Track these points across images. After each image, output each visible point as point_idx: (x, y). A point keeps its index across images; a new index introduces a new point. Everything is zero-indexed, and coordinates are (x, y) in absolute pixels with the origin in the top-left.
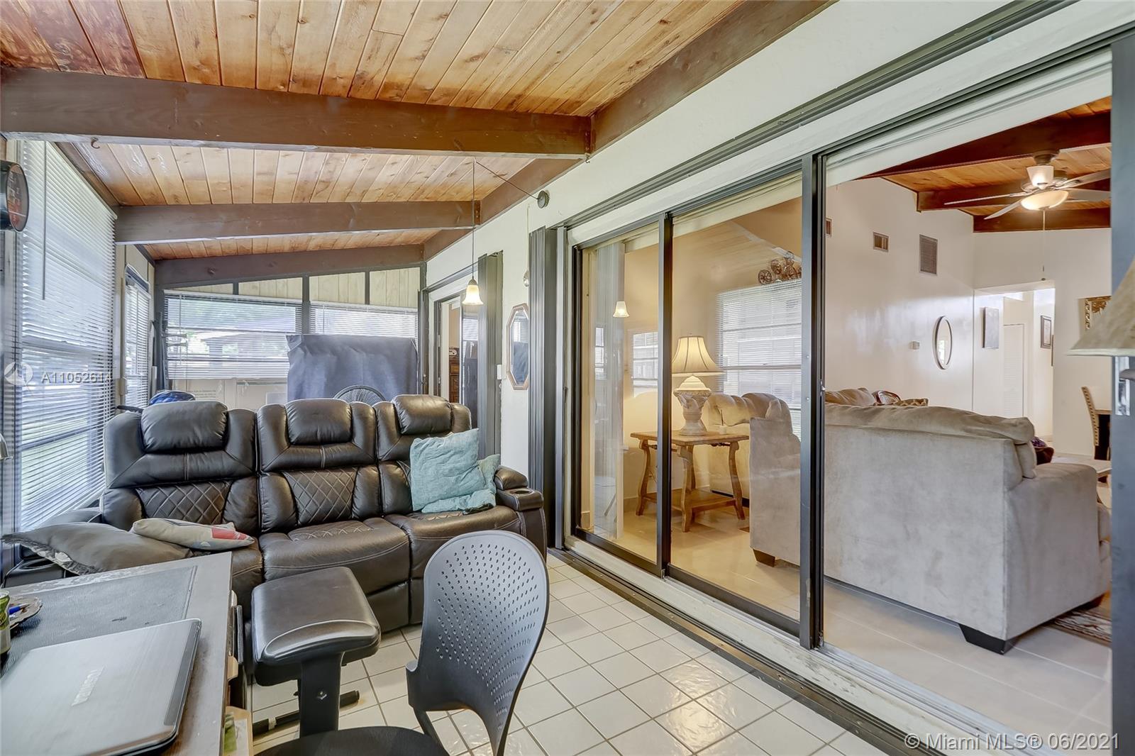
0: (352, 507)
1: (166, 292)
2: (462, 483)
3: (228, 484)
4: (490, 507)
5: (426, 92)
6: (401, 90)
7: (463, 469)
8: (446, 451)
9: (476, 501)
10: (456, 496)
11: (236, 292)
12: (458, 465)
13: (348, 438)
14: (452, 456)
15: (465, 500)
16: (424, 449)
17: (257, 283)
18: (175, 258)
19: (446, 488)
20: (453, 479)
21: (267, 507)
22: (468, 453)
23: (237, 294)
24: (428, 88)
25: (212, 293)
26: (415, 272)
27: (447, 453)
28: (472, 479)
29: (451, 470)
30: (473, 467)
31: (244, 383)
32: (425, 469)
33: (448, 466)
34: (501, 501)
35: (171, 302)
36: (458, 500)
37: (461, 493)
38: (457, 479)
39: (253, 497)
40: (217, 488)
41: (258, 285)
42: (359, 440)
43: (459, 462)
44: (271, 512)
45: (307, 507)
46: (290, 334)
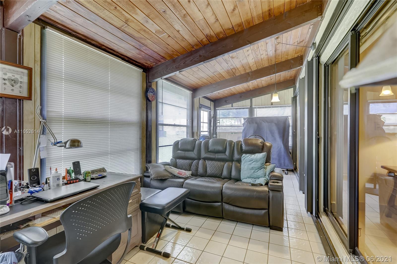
0: (222, 174)
1: (216, 108)
2: (256, 173)
3: (193, 161)
4: (262, 185)
5: (231, 29)
6: (223, 33)
7: (257, 168)
8: (252, 160)
9: (258, 181)
10: (253, 178)
11: (232, 106)
12: (255, 166)
13: (224, 152)
14: (254, 162)
15: (255, 180)
16: (245, 158)
17: (237, 103)
18: (218, 99)
19: (250, 174)
20: (253, 171)
21: (199, 169)
22: (259, 162)
23: (233, 107)
24: (231, 28)
25: (226, 107)
26: (292, 90)
27: (252, 161)
28: (260, 172)
29: (252, 168)
30: (260, 168)
31: (233, 133)
32: (245, 165)
33: (252, 166)
34: (267, 184)
35: (218, 111)
36: (253, 179)
37: (255, 177)
38: (254, 171)
39: (197, 165)
40: (190, 161)
41: (238, 104)
42: (227, 153)
43: (255, 165)
44: (201, 170)
45: (209, 171)
46: (244, 118)
